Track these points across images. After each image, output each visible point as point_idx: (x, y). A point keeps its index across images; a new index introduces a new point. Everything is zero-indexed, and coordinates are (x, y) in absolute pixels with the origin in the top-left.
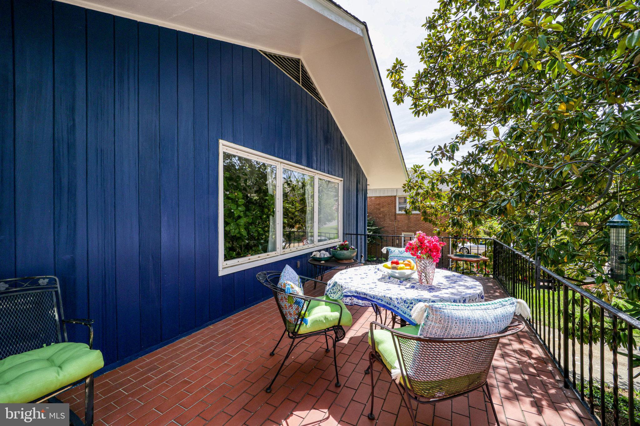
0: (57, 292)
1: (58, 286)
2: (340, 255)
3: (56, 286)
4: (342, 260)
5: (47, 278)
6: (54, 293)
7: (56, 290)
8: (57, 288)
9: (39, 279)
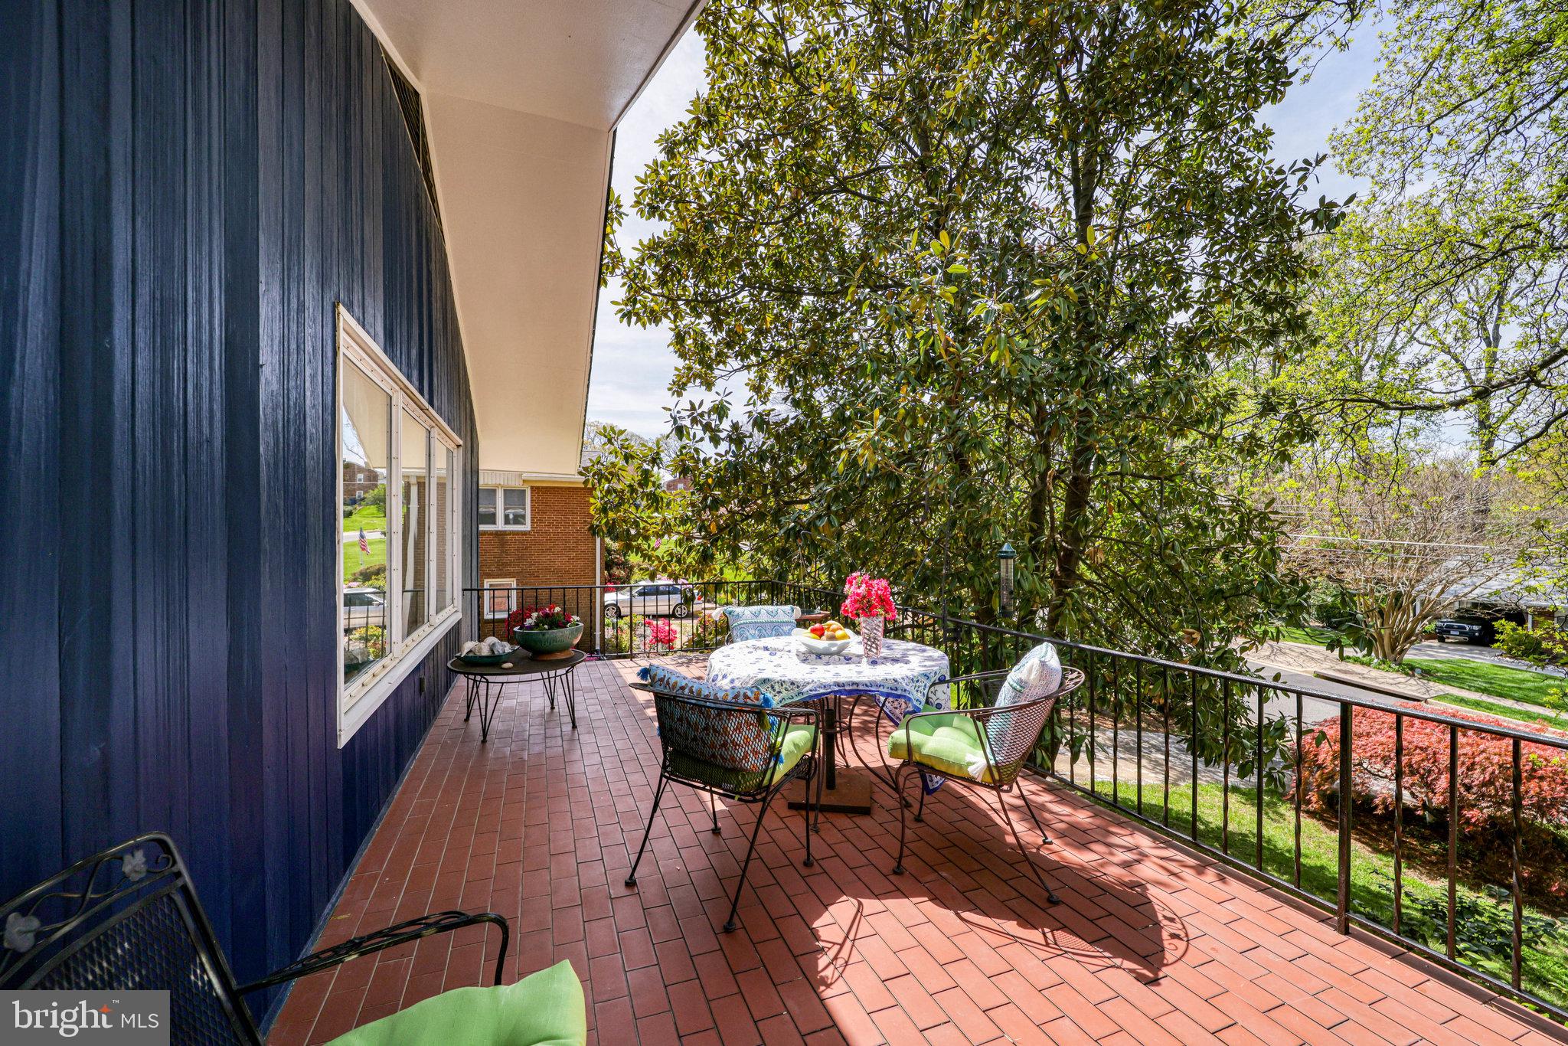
0: (184, 889)
1: (181, 866)
2: (555, 640)
3: (175, 869)
4: (551, 652)
5: (137, 847)
6: (179, 899)
7: (179, 883)
8: (179, 875)
9: (119, 858)
